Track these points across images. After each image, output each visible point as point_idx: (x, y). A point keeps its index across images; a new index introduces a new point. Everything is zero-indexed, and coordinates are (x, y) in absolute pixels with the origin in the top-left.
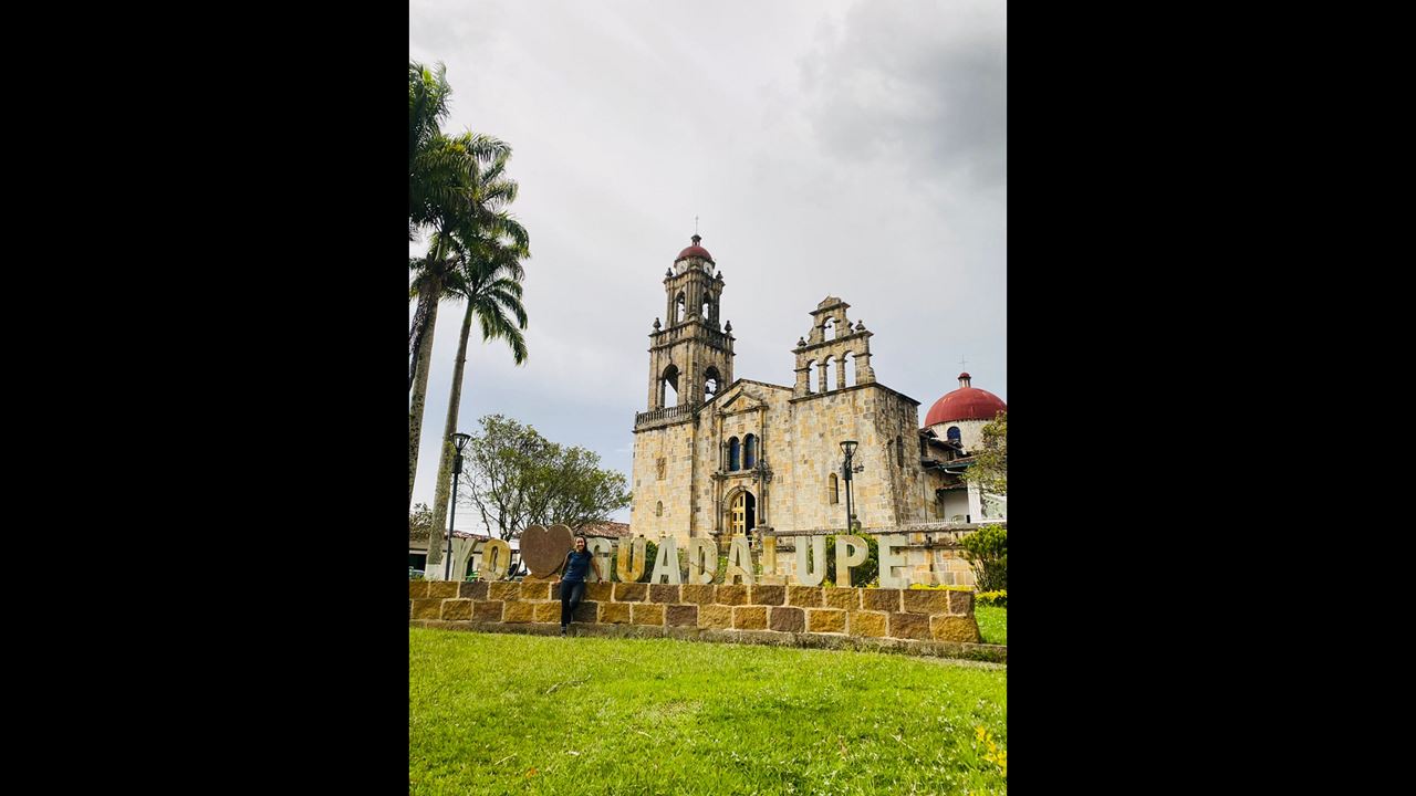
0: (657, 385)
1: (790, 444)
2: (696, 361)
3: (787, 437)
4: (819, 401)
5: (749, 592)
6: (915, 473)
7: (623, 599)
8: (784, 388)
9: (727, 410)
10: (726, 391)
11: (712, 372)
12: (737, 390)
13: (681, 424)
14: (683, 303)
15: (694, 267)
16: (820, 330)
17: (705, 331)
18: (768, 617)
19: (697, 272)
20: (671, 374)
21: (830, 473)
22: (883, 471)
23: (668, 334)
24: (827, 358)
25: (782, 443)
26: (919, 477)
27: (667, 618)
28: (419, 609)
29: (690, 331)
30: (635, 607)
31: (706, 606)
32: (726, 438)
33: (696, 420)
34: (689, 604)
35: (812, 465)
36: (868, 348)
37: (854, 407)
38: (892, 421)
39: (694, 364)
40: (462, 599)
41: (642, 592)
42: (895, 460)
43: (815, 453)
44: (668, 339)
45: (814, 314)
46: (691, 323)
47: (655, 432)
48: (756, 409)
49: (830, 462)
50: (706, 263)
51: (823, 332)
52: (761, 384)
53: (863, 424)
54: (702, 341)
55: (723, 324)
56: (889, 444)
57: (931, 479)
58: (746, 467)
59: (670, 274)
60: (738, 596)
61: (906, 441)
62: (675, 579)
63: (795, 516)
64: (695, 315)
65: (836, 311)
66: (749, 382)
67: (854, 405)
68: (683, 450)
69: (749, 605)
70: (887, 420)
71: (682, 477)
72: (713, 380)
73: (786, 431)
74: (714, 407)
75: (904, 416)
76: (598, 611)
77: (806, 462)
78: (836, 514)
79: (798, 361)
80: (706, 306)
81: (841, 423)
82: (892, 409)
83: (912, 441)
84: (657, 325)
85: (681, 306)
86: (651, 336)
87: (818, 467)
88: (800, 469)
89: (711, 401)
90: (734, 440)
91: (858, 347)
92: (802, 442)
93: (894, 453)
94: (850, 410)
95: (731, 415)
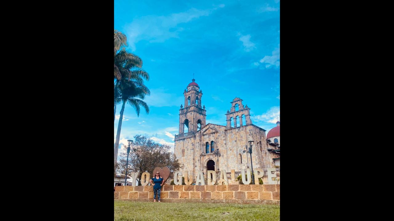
0: (182, 126)
1: (225, 144)
2: (194, 118)
3: (224, 142)
4: (235, 130)
5: (227, 187)
6: (266, 154)
7: (187, 190)
8: (223, 126)
9: (205, 133)
10: (204, 127)
11: (199, 122)
12: (208, 127)
13: (190, 138)
14: (190, 100)
15: (193, 89)
16: (234, 107)
17: (197, 108)
18: (234, 195)
19: (194, 90)
20: (187, 122)
21: (239, 153)
22: (256, 152)
23: (185, 109)
24: (237, 116)
25: (223, 144)
26: (267, 154)
27: (201, 196)
28: (121, 195)
29: (192, 108)
30: (191, 193)
31: (213, 192)
32: (205, 143)
33: (195, 137)
34: (208, 191)
35: (233, 151)
36: (249, 113)
37: (246, 132)
38: (258, 136)
39: (194, 119)
40: (135, 192)
41: (193, 188)
42: (259, 149)
43: (234, 147)
44: (185, 111)
45: (232, 103)
46: (193, 106)
47: (181, 141)
48: (214, 133)
49: (239, 150)
50: (197, 87)
51: (235, 108)
52: (216, 125)
53: (249, 138)
54: (196, 111)
55: (202, 106)
56: (258, 144)
57: (271, 155)
58: (211, 152)
59: (185, 91)
60: (224, 188)
61: (262, 143)
62: (203, 184)
63: (228, 168)
64: (194, 103)
65: (239, 102)
66: (212, 124)
67: (246, 131)
68: (190, 147)
69: (227, 191)
70: (256, 136)
71: (190, 156)
72: (199, 124)
73: (224, 140)
74: (200, 132)
75: (261, 135)
76: (179, 194)
77: (231, 150)
78: (241, 167)
79: (227, 117)
80: (197, 101)
81: (242, 137)
82: (258, 133)
83: (264, 143)
84: (182, 106)
85: (189, 101)
86: (180, 110)
87: (235, 152)
88: (229, 152)
89: (199, 130)
90: (207, 143)
91: (246, 113)
92: (229, 143)
93: (259, 147)
94: (244, 133)
95: (206, 135)
